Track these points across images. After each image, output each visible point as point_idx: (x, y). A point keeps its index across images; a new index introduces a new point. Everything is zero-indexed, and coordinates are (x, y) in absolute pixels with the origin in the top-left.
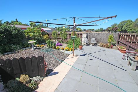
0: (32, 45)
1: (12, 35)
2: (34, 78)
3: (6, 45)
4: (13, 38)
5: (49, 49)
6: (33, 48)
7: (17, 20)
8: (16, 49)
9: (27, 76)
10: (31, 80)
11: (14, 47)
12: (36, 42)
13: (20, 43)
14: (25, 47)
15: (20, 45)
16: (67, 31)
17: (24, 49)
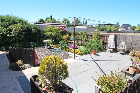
0: (46, 44)
1: (32, 33)
2: (26, 65)
3: (26, 41)
4: (32, 36)
5: (61, 50)
6: (47, 47)
7: (51, 16)
8: (33, 46)
9: (22, 62)
10: (23, 65)
11: (32, 45)
12: (53, 42)
13: (37, 42)
14: (41, 46)
15: (37, 43)
16: (112, 30)
17: (40, 47)
